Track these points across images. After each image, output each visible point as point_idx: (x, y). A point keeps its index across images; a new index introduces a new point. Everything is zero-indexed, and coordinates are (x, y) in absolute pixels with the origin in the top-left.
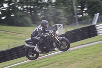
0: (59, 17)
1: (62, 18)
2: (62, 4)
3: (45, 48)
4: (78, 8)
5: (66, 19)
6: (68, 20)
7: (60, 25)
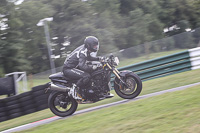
0: (15, 59)
1: (22, 61)
2: (20, 33)
3: (91, 91)
4: (52, 41)
5: (29, 63)
6: (32, 65)
7: (20, 75)
